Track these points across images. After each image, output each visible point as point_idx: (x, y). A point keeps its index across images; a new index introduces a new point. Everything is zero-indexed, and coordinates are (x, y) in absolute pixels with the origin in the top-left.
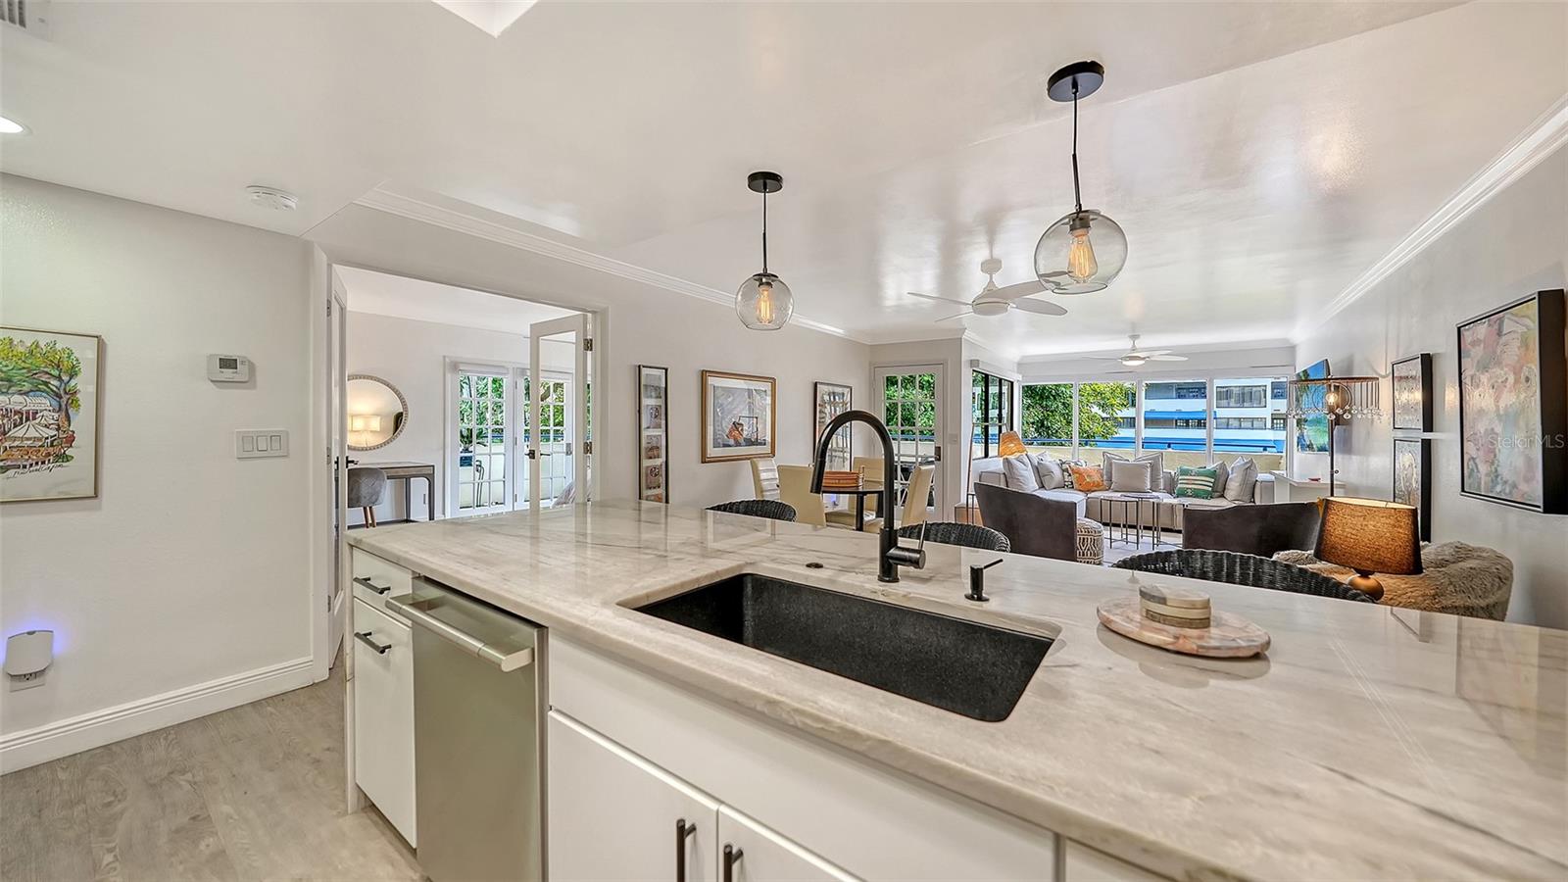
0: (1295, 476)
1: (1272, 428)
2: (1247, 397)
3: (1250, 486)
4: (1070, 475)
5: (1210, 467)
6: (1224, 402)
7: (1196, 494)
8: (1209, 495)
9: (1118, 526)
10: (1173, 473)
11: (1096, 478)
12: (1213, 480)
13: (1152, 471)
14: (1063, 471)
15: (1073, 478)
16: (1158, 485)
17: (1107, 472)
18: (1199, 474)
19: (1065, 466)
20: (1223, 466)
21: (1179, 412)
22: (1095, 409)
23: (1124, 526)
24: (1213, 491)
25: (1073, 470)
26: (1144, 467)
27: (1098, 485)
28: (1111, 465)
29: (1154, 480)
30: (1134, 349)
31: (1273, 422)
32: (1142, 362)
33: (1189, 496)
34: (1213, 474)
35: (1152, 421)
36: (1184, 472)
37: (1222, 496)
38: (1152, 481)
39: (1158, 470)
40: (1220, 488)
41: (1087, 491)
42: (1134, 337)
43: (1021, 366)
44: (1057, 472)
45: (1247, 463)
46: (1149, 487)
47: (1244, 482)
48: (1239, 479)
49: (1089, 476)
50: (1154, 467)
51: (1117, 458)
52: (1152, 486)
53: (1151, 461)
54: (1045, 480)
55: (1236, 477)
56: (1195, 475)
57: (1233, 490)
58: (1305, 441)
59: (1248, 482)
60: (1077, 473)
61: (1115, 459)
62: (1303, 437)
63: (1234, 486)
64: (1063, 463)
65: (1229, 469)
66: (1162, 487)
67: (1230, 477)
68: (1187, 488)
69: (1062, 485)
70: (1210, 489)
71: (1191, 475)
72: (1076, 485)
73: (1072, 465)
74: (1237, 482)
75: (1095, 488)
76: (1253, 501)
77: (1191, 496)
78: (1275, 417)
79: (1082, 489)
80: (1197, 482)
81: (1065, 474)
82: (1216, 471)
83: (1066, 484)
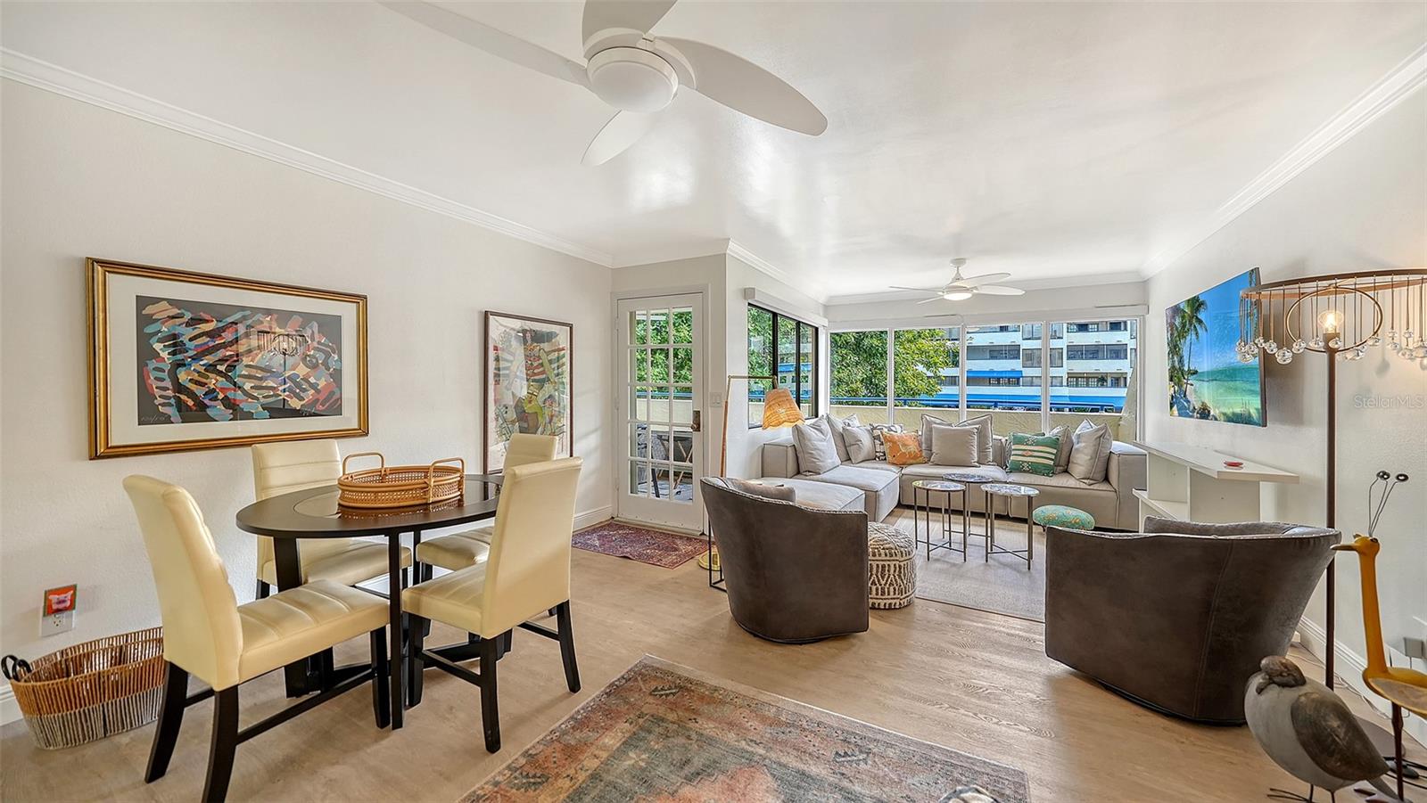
1: (1068, 386)
3: (1103, 460)
4: (882, 444)
5: (1050, 434)
6: (1027, 363)
7: (1035, 469)
8: (1049, 471)
9: (938, 510)
10: (1003, 440)
11: (913, 447)
12: (1055, 451)
13: (979, 437)
14: (874, 438)
15: (886, 448)
16: (986, 456)
17: (926, 439)
18: (1038, 444)
19: (877, 432)
20: (1067, 434)
21: (992, 371)
22: (920, 368)
23: (946, 511)
24: (1056, 465)
25: (885, 437)
26: (970, 433)
27: (915, 457)
28: (931, 431)
29: (982, 450)
30: (958, 278)
31: (1068, 380)
32: (967, 296)
33: (1025, 471)
34: (1054, 443)
35: (974, 379)
36: (1019, 441)
37: (1066, 471)
38: (979, 451)
39: (986, 437)
40: (1063, 462)
41: (901, 465)
42: (959, 262)
44: (866, 440)
45: (1098, 430)
46: (976, 459)
47: (1096, 452)
48: (1090, 451)
49: (904, 445)
50: (982, 434)
51: (938, 421)
52: (979, 458)
53: (977, 426)
54: (852, 450)
55: (1085, 447)
56: (1032, 445)
57: (1081, 465)
58: (1188, 402)
59: (1102, 455)
60: (890, 441)
61: (935, 423)
62: (1185, 396)
63: (1082, 461)
64: (874, 428)
65: (1074, 438)
66: (991, 458)
67: (1076, 446)
68: (1023, 462)
69: (873, 456)
70: (1052, 463)
71: (1027, 444)
72: (889, 457)
73: (886, 430)
74: (1087, 455)
75: (911, 461)
76: (1106, 479)
77: (1028, 472)
78: (1070, 375)
79: (895, 462)
80: (1036, 454)
81: (877, 442)
82: (1058, 439)
83: (878, 454)
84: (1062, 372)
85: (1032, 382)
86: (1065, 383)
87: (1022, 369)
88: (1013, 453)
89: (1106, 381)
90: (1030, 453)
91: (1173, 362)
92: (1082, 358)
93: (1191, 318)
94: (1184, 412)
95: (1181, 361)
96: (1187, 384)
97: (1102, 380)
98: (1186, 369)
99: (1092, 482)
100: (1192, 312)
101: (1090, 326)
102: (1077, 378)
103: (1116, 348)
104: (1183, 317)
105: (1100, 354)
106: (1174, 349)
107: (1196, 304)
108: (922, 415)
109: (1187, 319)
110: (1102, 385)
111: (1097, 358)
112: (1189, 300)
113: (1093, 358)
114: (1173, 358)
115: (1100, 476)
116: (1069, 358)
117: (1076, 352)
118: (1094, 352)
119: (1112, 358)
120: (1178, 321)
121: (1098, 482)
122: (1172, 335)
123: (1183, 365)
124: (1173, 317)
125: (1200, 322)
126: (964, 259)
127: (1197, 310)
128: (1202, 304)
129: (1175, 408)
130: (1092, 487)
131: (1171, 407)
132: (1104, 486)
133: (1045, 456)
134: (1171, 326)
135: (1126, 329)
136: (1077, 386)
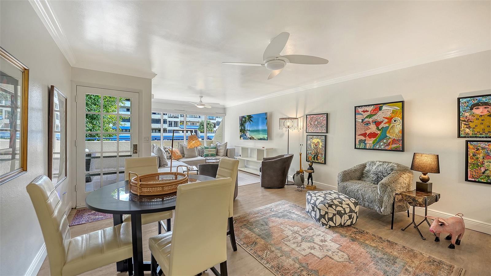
3: (226, 151)
7: (212, 155)
8: (216, 155)
10: (199, 149)
12: (216, 150)
18: (212, 148)
19: (167, 149)
32: (203, 107)
36: (206, 148)
45: (225, 144)
49: (177, 153)
58: (246, 136)
67: (219, 148)
68: (208, 154)
79: (176, 159)
81: (167, 153)
88: (205, 152)
90: (210, 151)
91: (241, 128)
96: (246, 133)
106: (242, 125)
107: (250, 116)
109: (246, 119)
112: (247, 116)
123: (245, 129)
125: (251, 120)
126: (202, 96)
131: (240, 138)
133: (214, 151)
134: (241, 120)
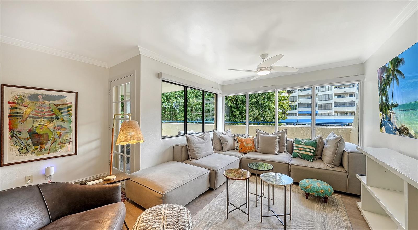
0: (364, 146)
1: (334, 115)
2: (327, 107)
3: (340, 154)
4: (237, 143)
5: (313, 139)
6: (320, 108)
7: (304, 157)
8: (311, 159)
10: (292, 142)
12: (314, 148)
13: (280, 141)
14: (235, 140)
15: (239, 144)
16: (283, 149)
17: (256, 141)
18: (306, 144)
19: (236, 137)
20: (321, 140)
21: (308, 111)
24: (315, 155)
25: (239, 140)
26: (275, 138)
27: (251, 149)
28: (260, 137)
29: (281, 146)
31: (334, 114)
33: (299, 158)
34: (314, 144)
36: (298, 142)
37: (320, 158)
38: (280, 147)
39: (283, 140)
40: (319, 153)
41: (244, 153)
42: (264, 56)
43: (223, 86)
44: (231, 141)
45: (337, 139)
46: (277, 151)
47: (335, 152)
48: (332, 149)
49: (247, 143)
50: (281, 139)
51: (263, 132)
52: (279, 150)
53: (279, 135)
54: (224, 145)
55: (330, 147)
56: (303, 145)
57: (328, 157)
58: (392, 124)
59: (339, 152)
60: (240, 142)
61: (261, 133)
62: (390, 120)
63: (328, 154)
64: (235, 136)
65: (325, 141)
66: (286, 150)
67: (326, 146)
68: (299, 153)
69: (233, 148)
70: (313, 154)
71: (301, 145)
72: (239, 149)
73: (240, 136)
74: (330, 152)
75: (249, 151)
76: (341, 165)
77: (301, 158)
78: (335, 112)
79: (242, 151)
80: (305, 149)
81: (236, 142)
82: (316, 142)
83: (236, 147)
84: (332, 111)
85: (322, 115)
86: (333, 115)
87: (318, 110)
88: (295, 148)
89: (348, 114)
90: (302, 149)
91: (382, 100)
92: (339, 106)
93: (393, 71)
94: (389, 131)
95: (387, 98)
96: (391, 113)
97: (346, 113)
98: (390, 103)
99: (333, 166)
100: (394, 67)
101: (342, 96)
102: (337, 113)
103: (351, 103)
104: (388, 72)
105: (345, 105)
106: (383, 91)
107: (397, 62)
108: (257, 130)
109: (390, 72)
110: (346, 115)
111: (344, 106)
112: (391, 61)
113: (343, 106)
114: (382, 97)
115: (338, 162)
116: (334, 106)
117: (337, 105)
118: (343, 104)
119: (350, 106)
120: (385, 75)
121: (336, 166)
122: (381, 84)
123: (388, 101)
124: (382, 73)
125: (399, 72)
127: (397, 65)
128: (401, 60)
129: (383, 127)
130: (333, 169)
131: (381, 128)
132: (340, 169)
133: (309, 151)
134: (381, 78)
135: (355, 96)
136: (337, 115)
